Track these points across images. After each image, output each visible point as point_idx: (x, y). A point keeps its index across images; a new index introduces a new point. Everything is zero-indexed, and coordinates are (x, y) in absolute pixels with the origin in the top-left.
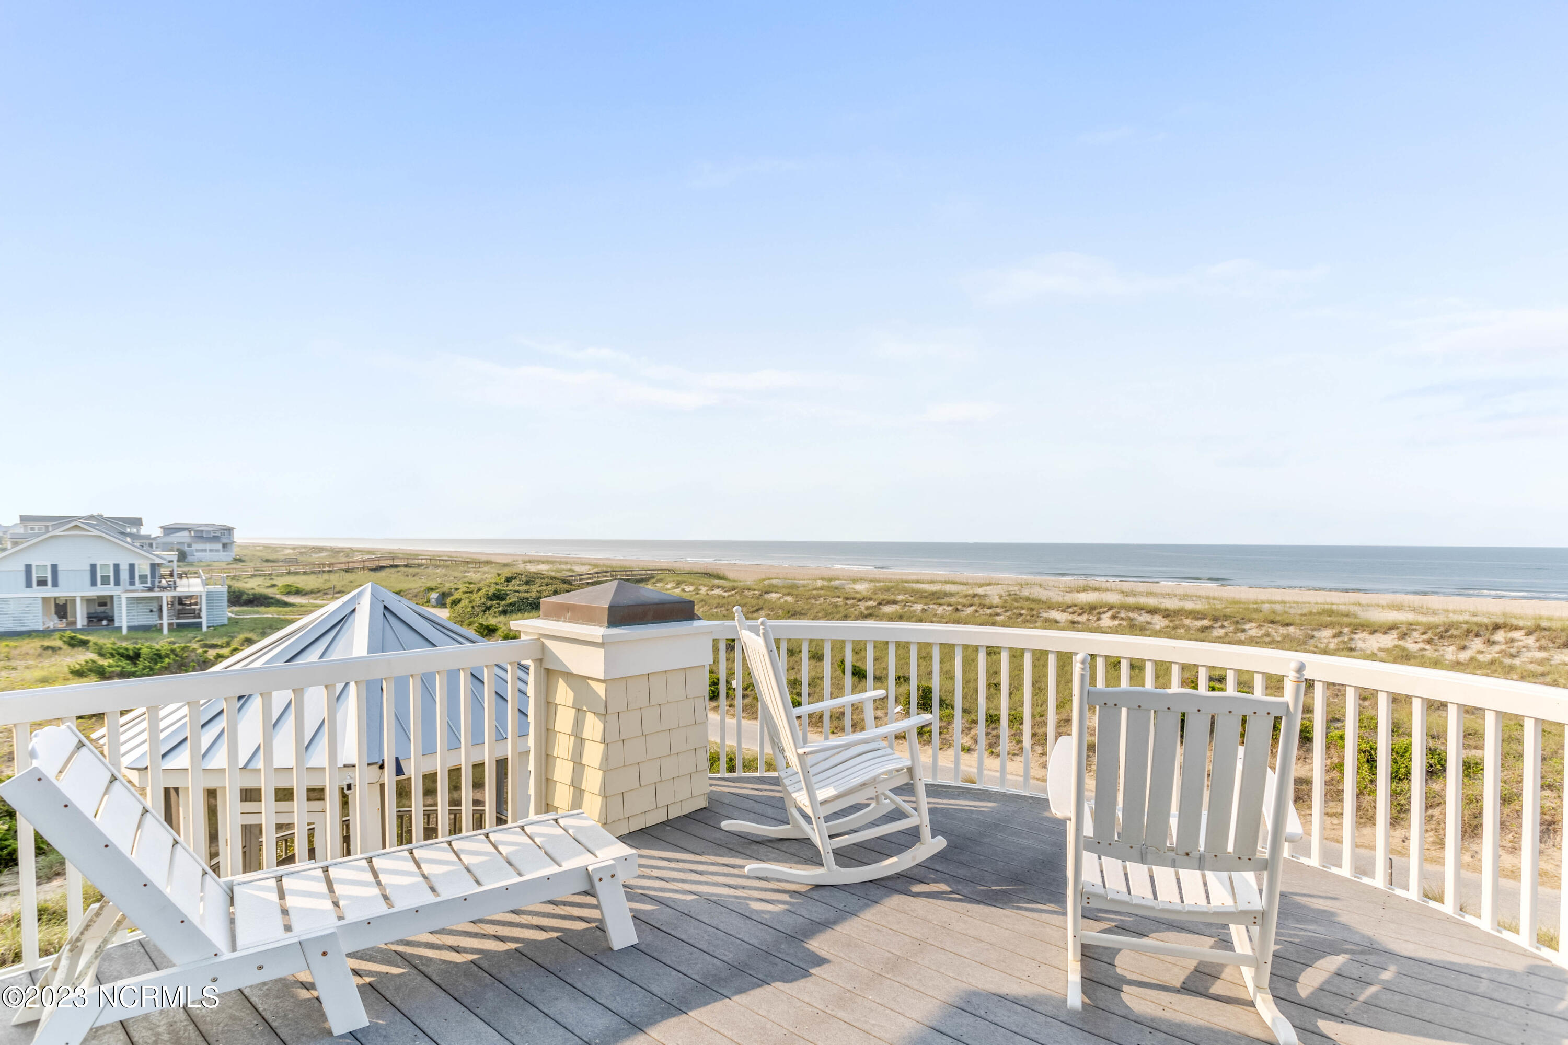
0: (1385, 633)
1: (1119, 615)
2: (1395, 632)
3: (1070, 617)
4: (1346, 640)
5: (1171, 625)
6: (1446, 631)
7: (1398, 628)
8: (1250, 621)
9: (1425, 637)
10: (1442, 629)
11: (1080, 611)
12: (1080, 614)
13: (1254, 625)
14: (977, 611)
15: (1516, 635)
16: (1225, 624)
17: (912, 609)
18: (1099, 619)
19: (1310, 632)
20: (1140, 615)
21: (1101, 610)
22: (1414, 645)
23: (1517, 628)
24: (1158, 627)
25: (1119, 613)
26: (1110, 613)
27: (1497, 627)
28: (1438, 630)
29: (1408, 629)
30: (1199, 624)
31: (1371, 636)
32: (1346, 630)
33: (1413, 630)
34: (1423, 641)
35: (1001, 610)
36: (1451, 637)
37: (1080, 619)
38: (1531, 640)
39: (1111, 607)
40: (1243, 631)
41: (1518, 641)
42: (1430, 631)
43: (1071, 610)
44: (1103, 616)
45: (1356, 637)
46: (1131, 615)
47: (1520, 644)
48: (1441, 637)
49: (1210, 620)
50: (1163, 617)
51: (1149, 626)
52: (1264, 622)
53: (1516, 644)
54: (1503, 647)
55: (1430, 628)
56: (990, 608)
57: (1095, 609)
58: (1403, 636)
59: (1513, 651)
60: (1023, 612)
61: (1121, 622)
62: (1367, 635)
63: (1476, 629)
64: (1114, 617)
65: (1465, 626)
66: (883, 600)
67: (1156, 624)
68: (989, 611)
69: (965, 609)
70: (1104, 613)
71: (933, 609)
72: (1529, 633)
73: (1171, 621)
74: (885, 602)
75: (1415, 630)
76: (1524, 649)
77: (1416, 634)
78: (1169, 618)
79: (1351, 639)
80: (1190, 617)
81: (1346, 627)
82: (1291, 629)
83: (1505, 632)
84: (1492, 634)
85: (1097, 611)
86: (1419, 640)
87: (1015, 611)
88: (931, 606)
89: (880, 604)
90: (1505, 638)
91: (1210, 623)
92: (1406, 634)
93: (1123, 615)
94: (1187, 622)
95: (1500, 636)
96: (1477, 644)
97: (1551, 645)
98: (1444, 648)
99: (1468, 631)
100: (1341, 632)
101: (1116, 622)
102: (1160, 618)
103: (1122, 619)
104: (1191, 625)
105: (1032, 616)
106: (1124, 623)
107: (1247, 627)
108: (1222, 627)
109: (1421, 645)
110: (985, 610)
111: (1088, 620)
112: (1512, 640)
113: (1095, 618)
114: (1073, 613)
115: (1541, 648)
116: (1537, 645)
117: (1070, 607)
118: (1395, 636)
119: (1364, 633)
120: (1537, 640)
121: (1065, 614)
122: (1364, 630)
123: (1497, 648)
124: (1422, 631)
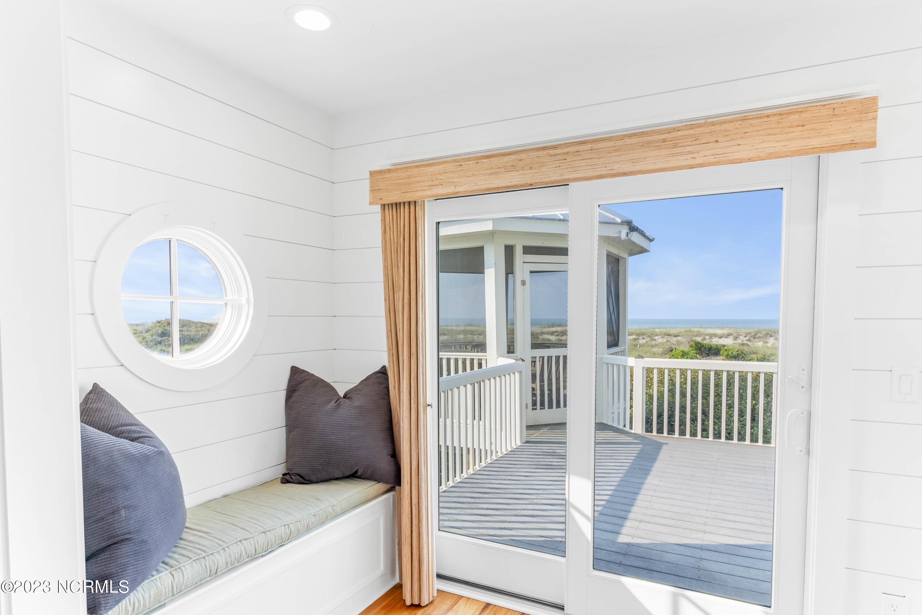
0: (727, 338)
2: (731, 337)
3: (557, 338)
6: (756, 335)
7: (732, 335)
8: (657, 335)
9: (747, 338)
10: (753, 334)
11: (562, 334)
12: (562, 336)
16: (644, 337)
32: (707, 337)
33: (740, 335)
34: (746, 340)
36: (759, 337)
40: (655, 340)
42: (748, 335)
43: (555, 334)
48: (754, 338)
49: (636, 336)
52: (665, 335)
62: (718, 339)
63: (770, 333)
82: (679, 338)
86: (744, 340)
92: (737, 338)
98: (757, 343)
100: (705, 338)
108: (644, 338)
119: (717, 338)
121: (553, 336)
122: (716, 337)
124: (744, 335)
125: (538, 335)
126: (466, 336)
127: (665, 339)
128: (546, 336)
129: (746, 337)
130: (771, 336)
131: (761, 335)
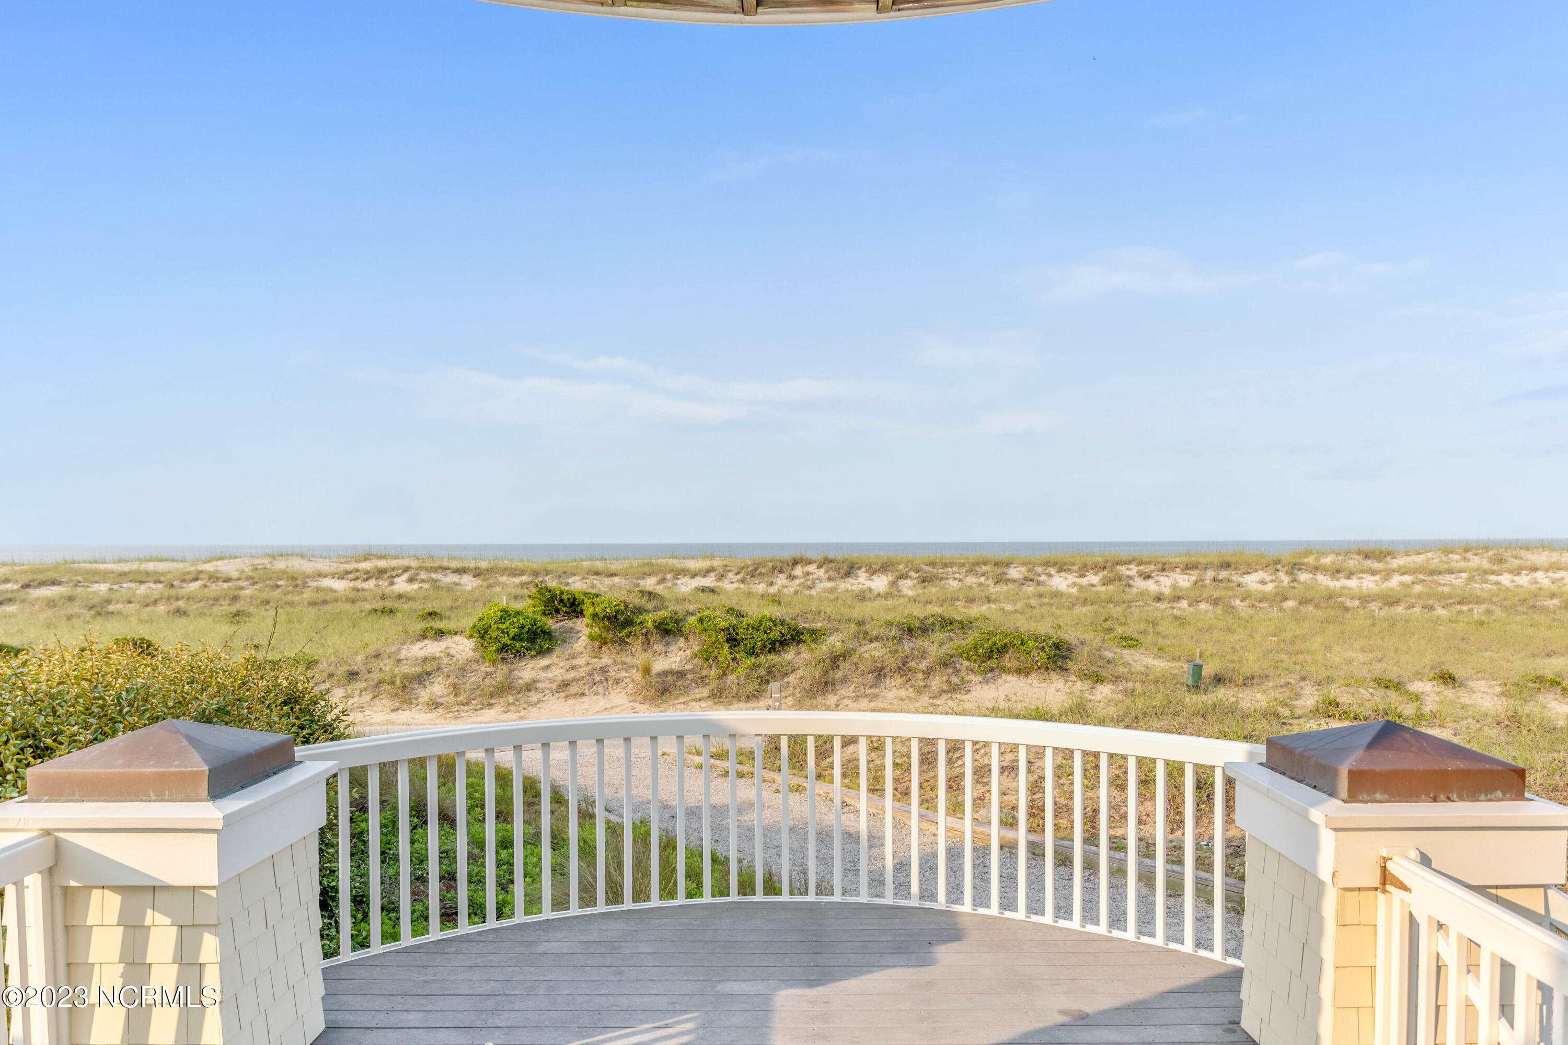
0: (705, 576)
1: (419, 577)
2: (712, 574)
3: (352, 584)
4: (670, 585)
5: (485, 584)
6: (756, 569)
8: (573, 575)
9: (739, 577)
10: (752, 568)
11: (365, 576)
12: (366, 580)
13: (577, 578)
14: (205, 586)
15: (811, 568)
17: (89, 590)
18: (392, 584)
19: (634, 581)
20: (446, 575)
21: (394, 573)
22: (730, 585)
23: (810, 562)
24: (469, 588)
25: (418, 574)
26: (406, 576)
27: (795, 562)
28: (749, 570)
29: (723, 571)
30: (517, 580)
31: (692, 580)
32: (669, 576)
33: (728, 571)
35: (246, 583)
36: (761, 574)
37: (365, 585)
38: (821, 573)
39: (407, 569)
41: (813, 574)
42: (743, 571)
43: (351, 576)
44: (396, 580)
45: (679, 582)
46: (434, 576)
47: (815, 576)
48: (753, 576)
49: (529, 576)
50: (474, 577)
51: (458, 587)
52: (588, 574)
53: (811, 577)
54: (802, 580)
55: (742, 569)
56: (227, 580)
57: (386, 573)
58: (721, 577)
59: (810, 583)
60: (280, 583)
61: (422, 585)
63: (779, 565)
64: (411, 580)
65: (770, 564)
66: (33, 581)
67: (466, 585)
68: (226, 585)
69: (185, 585)
70: (398, 576)
71: (129, 588)
72: (819, 567)
73: (484, 580)
74: (36, 583)
75: (730, 571)
76: (817, 581)
77: (731, 575)
78: (482, 577)
79: (675, 585)
80: (506, 574)
81: (669, 573)
82: (616, 579)
83: (802, 566)
84: (792, 569)
85: (388, 574)
86: (734, 580)
87: (268, 582)
88: (125, 585)
89: (27, 586)
90: (803, 573)
91: (530, 579)
92: (722, 576)
93: (423, 576)
94: (503, 579)
95: (798, 571)
96: (781, 580)
97: (837, 576)
98: (755, 586)
99: (774, 568)
100: (664, 579)
101: (415, 586)
102: (471, 577)
103: (423, 581)
104: (508, 582)
105: (297, 586)
106: (426, 586)
107: (570, 581)
109: (736, 585)
110: (220, 583)
111: (377, 586)
112: (808, 574)
113: (386, 583)
114: (356, 579)
115: (830, 579)
116: (827, 576)
117: (351, 572)
118: (714, 579)
120: (826, 572)
121: (344, 581)
122: (685, 575)
123: (797, 582)
125: (307, 580)
126: (115, 587)
127: (588, 581)
128: (327, 583)
129: (737, 574)
130: (781, 572)
131: (763, 570)
